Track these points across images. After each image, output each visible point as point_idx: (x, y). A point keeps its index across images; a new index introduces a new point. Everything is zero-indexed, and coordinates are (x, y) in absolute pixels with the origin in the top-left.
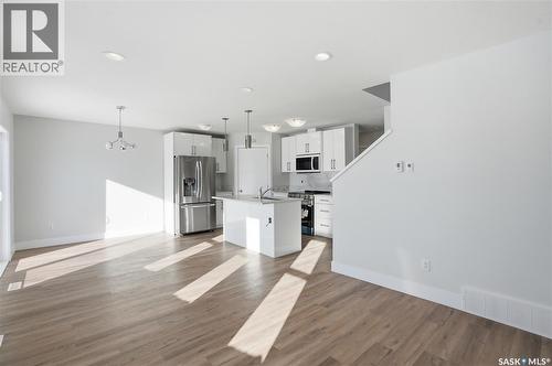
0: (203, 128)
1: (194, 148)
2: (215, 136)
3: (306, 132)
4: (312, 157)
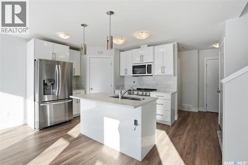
0: (62, 37)
1: (54, 54)
2: (72, 48)
3: (140, 47)
4: (147, 64)
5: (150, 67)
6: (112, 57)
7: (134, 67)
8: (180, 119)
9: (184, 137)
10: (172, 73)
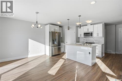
1: (55, 29)
2: (60, 27)
3: (87, 25)
4: (90, 32)
5: (92, 33)
6: (75, 30)
7: (84, 34)
8: (106, 56)
9: (108, 61)
10: (102, 36)
